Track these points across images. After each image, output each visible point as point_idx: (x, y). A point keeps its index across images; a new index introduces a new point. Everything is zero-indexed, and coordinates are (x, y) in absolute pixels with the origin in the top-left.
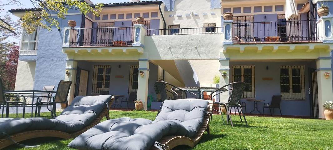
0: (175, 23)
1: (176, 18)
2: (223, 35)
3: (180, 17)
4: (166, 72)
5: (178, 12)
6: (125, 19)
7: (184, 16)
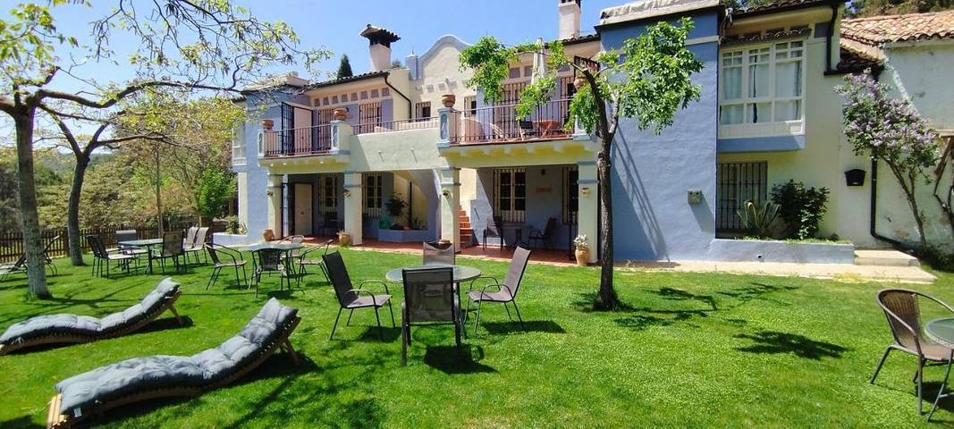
0: (424, 100)
1: (425, 91)
2: (437, 130)
3: (430, 89)
4: (413, 185)
5: (427, 81)
6: (349, 103)
7: (436, 87)
